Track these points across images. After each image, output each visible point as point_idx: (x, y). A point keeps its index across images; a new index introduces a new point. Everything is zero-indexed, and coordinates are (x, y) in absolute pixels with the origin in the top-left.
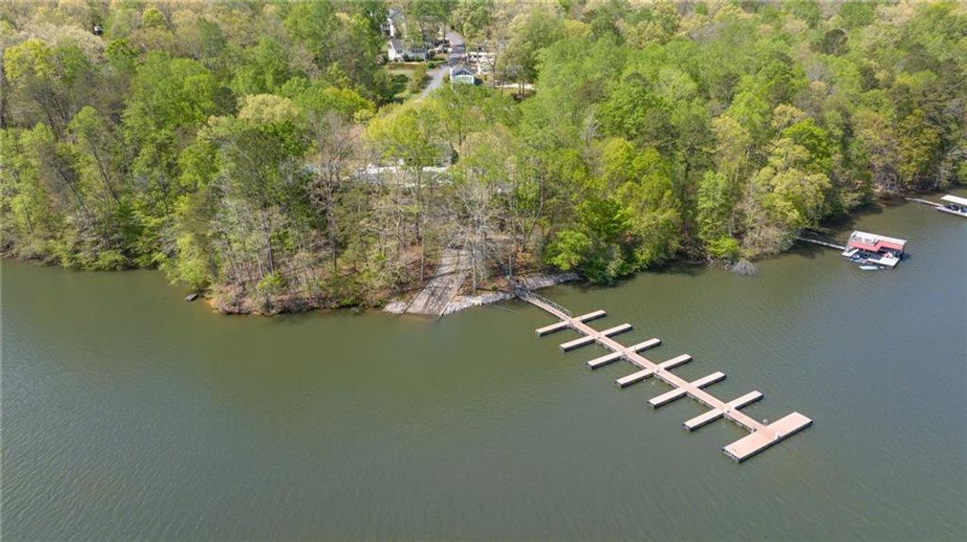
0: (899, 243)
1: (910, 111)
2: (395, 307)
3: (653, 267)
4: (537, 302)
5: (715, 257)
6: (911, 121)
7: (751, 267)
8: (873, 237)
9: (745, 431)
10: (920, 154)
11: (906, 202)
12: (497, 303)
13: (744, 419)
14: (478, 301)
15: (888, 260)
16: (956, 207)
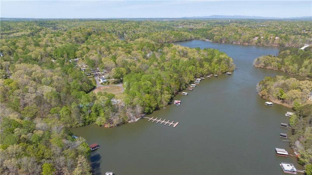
0: (180, 101)
1: (176, 81)
2: (130, 122)
3: (155, 110)
4: (145, 117)
5: (161, 107)
6: (177, 82)
7: (165, 108)
8: (177, 101)
9: (174, 125)
10: (178, 87)
11: (178, 93)
12: (140, 119)
13: (173, 124)
14: (138, 119)
15: (179, 104)
16: (184, 94)
